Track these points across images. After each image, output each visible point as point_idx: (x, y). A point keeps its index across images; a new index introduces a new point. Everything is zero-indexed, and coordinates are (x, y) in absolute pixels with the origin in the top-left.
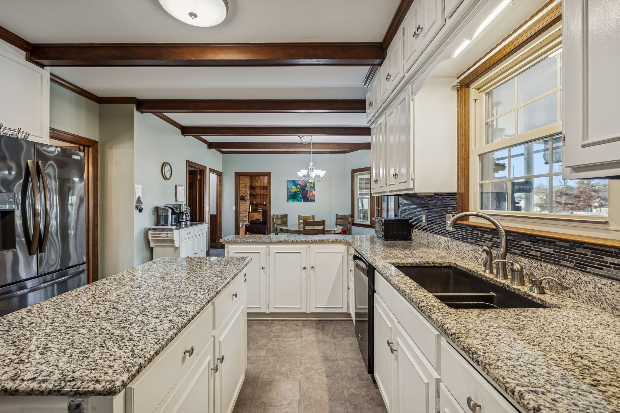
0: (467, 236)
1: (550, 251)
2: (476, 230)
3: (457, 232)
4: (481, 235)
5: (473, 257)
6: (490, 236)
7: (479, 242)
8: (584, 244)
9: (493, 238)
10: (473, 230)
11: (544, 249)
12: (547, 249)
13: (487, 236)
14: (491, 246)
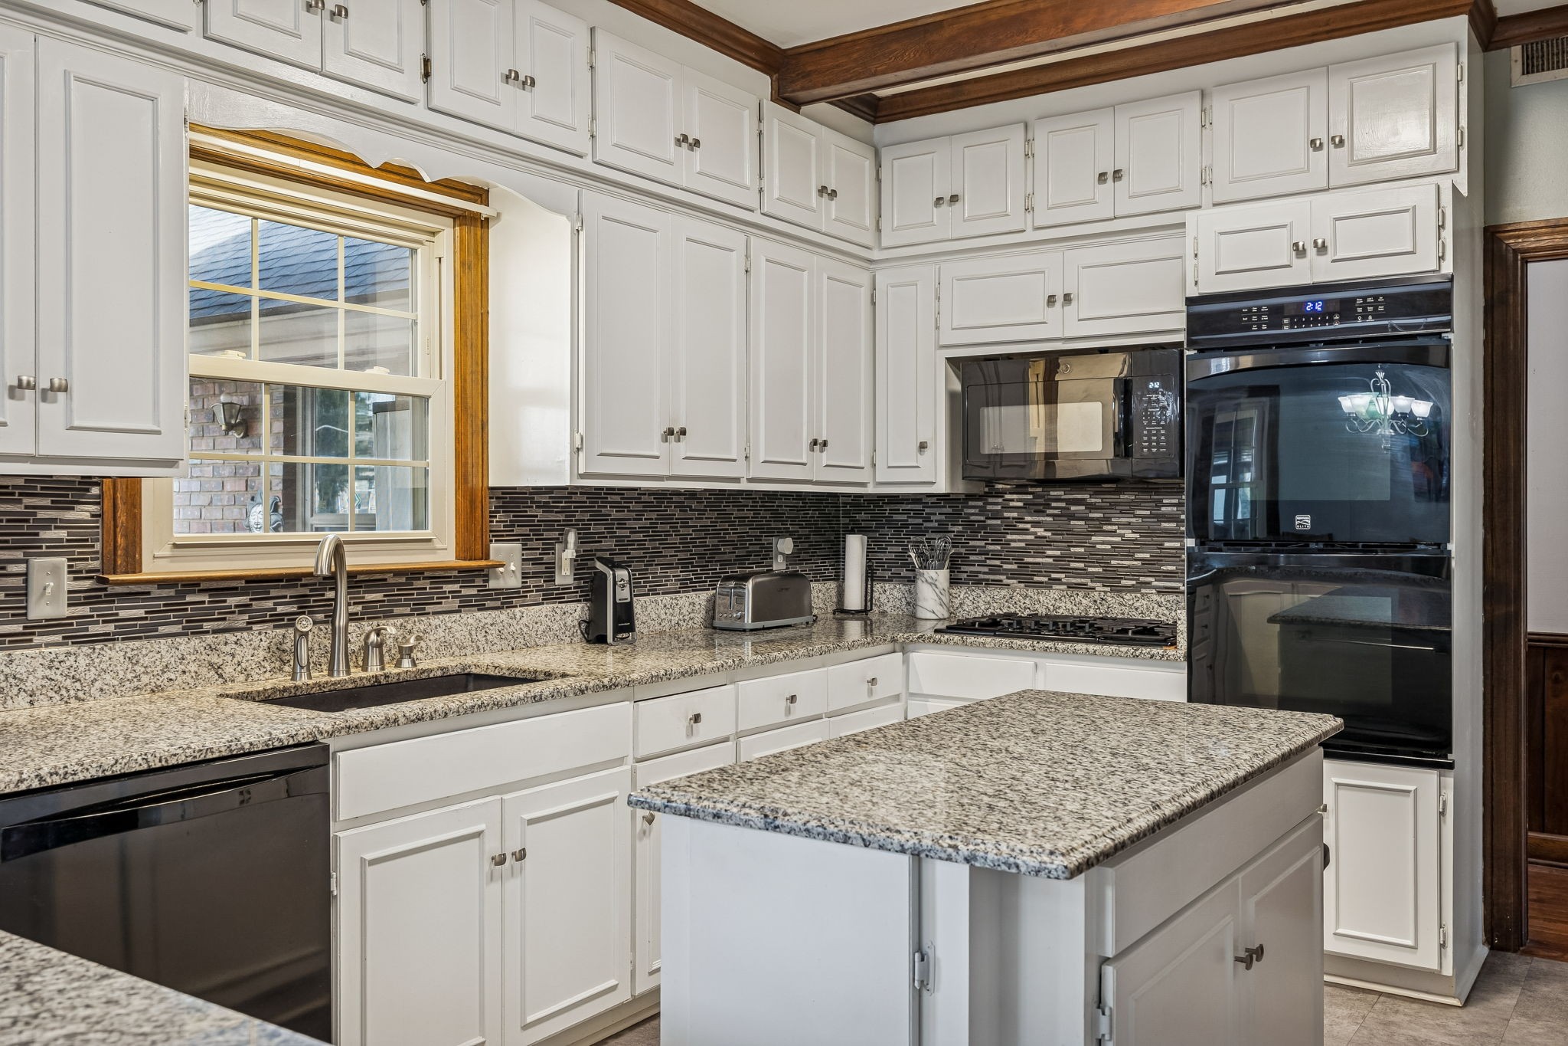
0: (152, 619)
1: (379, 596)
2: (193, 592)
3: (98, 616)
4: (210, 602)
5: (204, 671)
6: (243, 599)
7: (205, 624)
8: (423, 573)
9: (253, 603)
10: (181, 594)
11: (369, 597)
12: (374, 595)
13: (232, 601)
14: (248, 623)
